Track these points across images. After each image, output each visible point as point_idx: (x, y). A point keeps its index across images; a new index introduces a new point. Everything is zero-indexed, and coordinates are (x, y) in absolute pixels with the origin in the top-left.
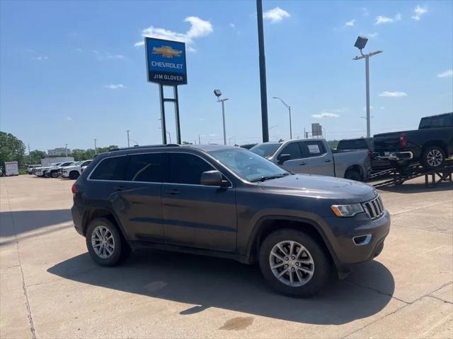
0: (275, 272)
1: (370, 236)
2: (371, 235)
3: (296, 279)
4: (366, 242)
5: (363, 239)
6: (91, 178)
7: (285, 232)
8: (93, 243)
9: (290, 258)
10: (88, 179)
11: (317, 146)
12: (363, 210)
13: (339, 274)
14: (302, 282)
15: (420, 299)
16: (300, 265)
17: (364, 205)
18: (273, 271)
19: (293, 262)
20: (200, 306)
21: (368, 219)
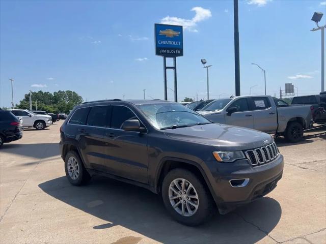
0: (172, 203)
1: (247, 180)
2: (249, 179)
3: (186, 210)
4: (243, 185)
5: (241, 182)
6: (69, 123)
7: (179, 171)
8: (69, 168)
9: (183, 193)
10: (68, 123)
11: (263, 102)
12: (244, 157)
13: (219, 210)
14: (190, 213)
15: (292, 240)
16: (189, 199)
17: (246, 153)
18: (171, 201)
19: (184, 196)
20: (112, 223)
21: (248, 165)
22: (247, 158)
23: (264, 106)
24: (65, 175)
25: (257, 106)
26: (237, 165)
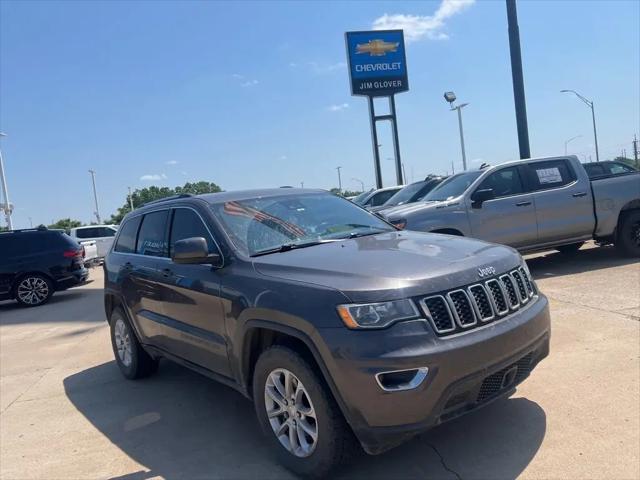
0: (273, 423)
1: (424, 370)
2: (427, 369)
4: (413, 385)
5: (408, 377)
6: (115, 249)
9: (289, 403)
12: (418, 314)
13: (363, 444)
14: (306, 450)
16: (303, 417)
17: (423, 304)
18: (271, 420)
19: (293, 410)
20: (148, 470)
21: (426, 333)
22: (423, 315)
23: (559, 179)
24: (114, 358)
25: (542, 180)
26: (396, 335)
